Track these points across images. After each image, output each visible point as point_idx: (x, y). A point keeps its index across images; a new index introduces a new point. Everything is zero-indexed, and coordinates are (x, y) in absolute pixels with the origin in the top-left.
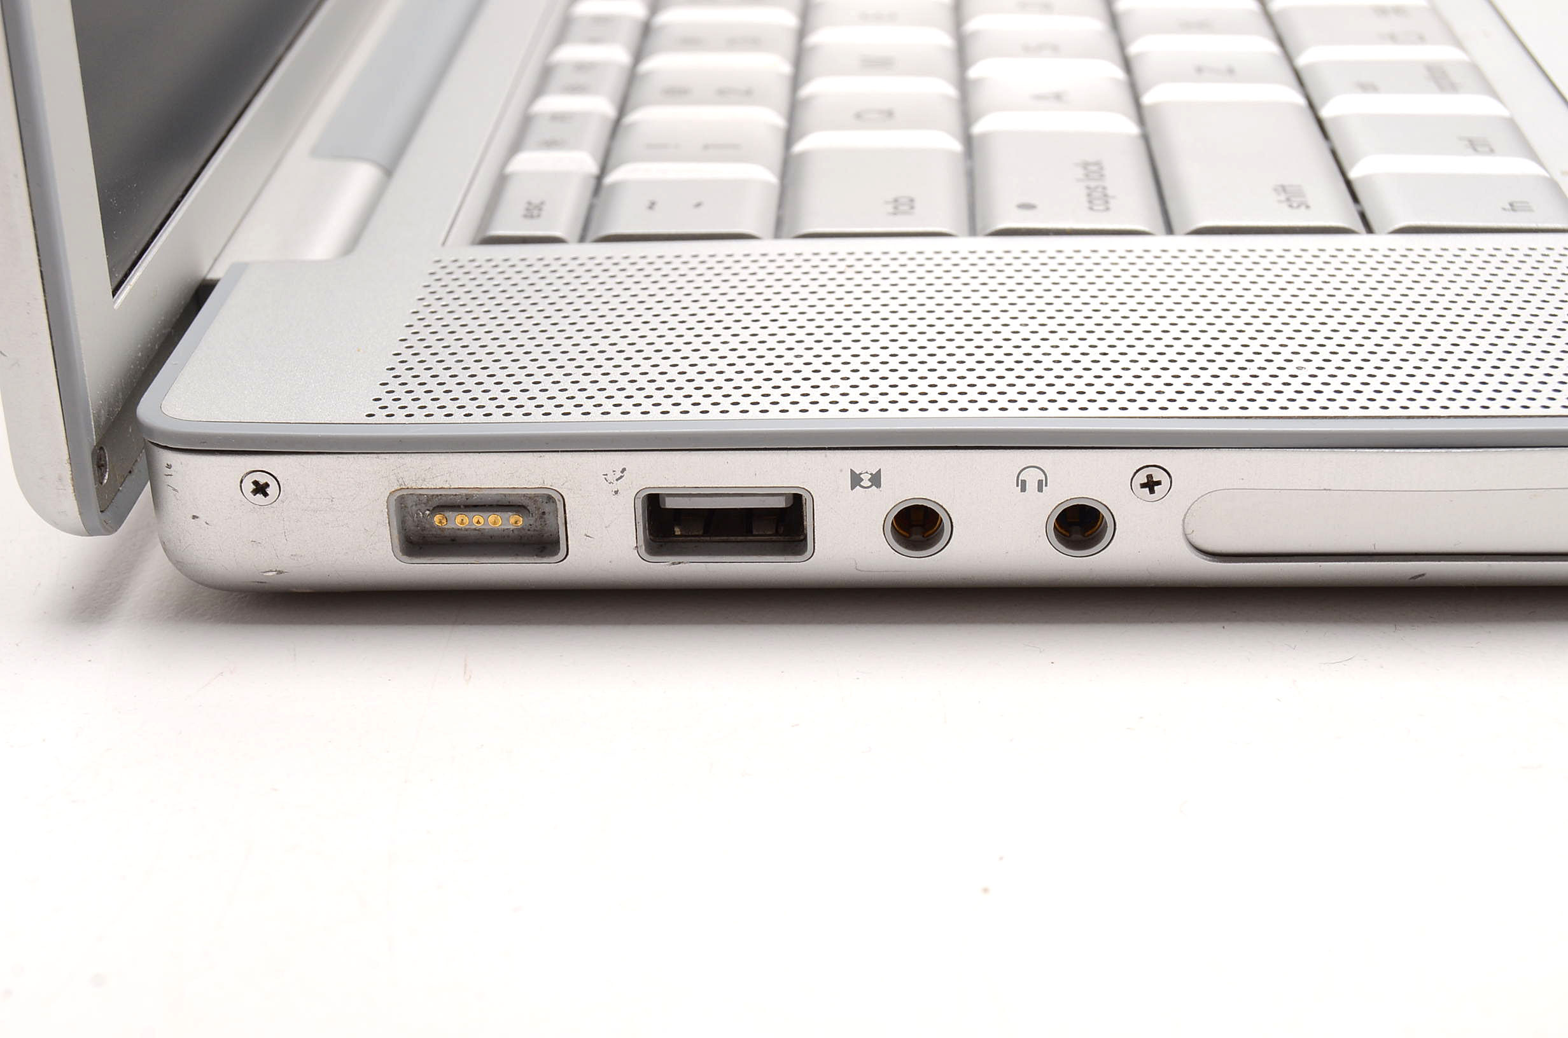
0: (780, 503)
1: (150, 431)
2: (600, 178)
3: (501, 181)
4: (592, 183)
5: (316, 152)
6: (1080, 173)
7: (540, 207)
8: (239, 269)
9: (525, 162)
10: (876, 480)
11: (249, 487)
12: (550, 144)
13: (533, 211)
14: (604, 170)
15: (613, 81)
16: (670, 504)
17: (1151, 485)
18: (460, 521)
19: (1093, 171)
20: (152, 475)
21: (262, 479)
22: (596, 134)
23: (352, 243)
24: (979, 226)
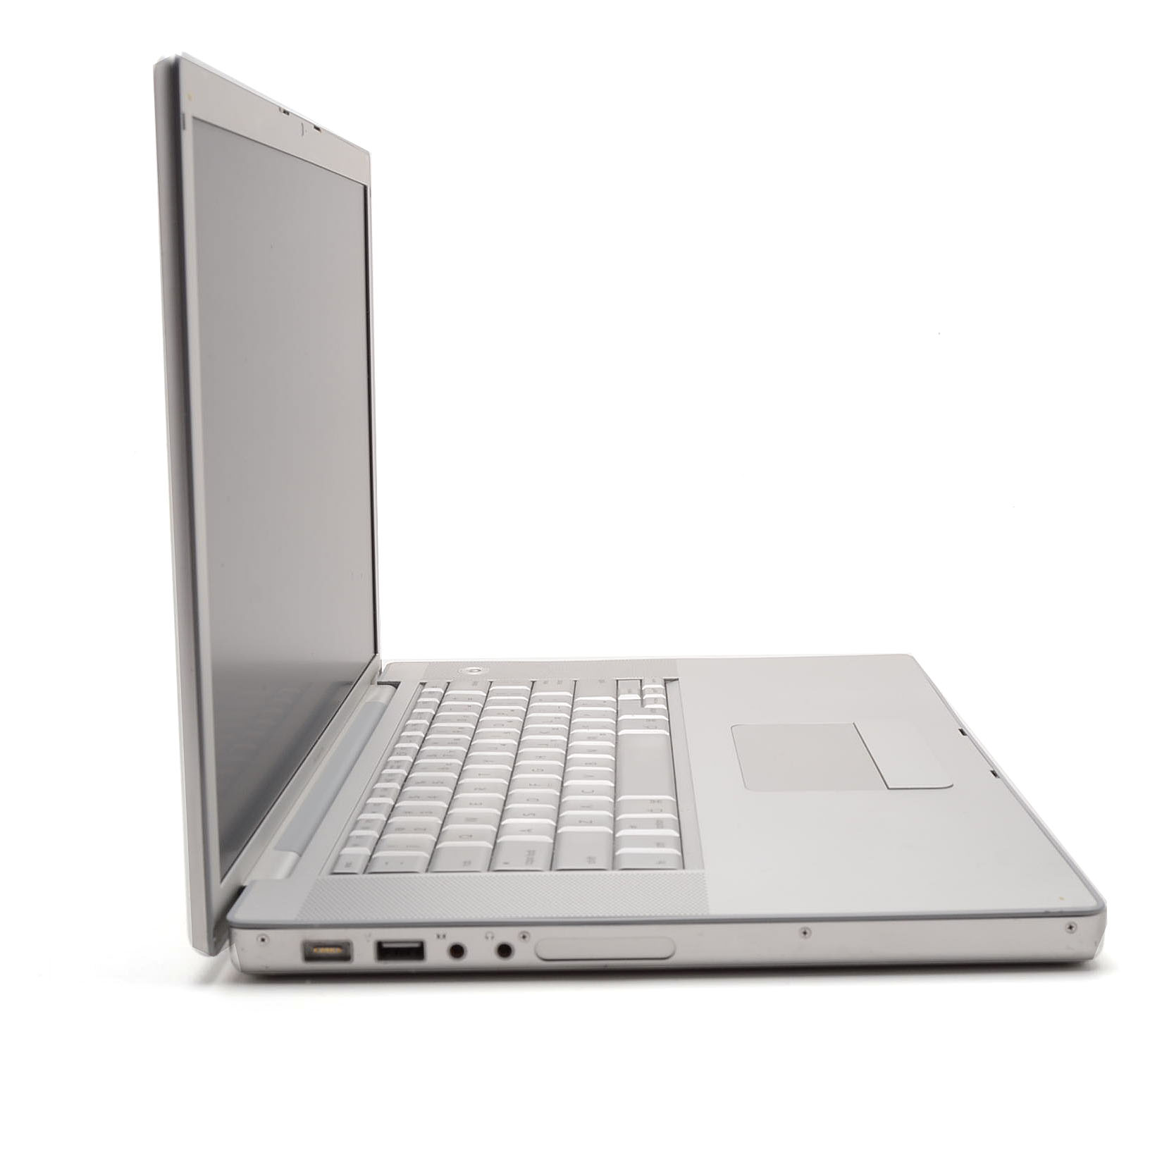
0: (416, 945)
1: (231, 922)
2: (371, 856)
3: (339, 856)
4: (368, 858)
5: (276, 848)
6: (527, 853)
7: (351, 864)
8: (253, 882)
9: (347, 850)
10: (444, 936)
11: (260, 939)
12: (355, 845)
13: (348, 865)
14: (373, 854)
15: (379, 826)
16: (385, 946)
17: (524, 937)
18: (322, 951)
19: (531, 853)
20: (230, 937)
21: (264, 937)
22: (372, 843)
23: (290, 874)
24: (491, 867)
